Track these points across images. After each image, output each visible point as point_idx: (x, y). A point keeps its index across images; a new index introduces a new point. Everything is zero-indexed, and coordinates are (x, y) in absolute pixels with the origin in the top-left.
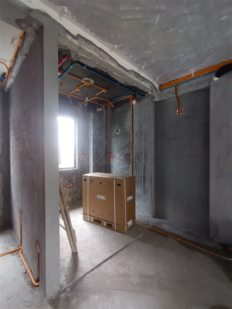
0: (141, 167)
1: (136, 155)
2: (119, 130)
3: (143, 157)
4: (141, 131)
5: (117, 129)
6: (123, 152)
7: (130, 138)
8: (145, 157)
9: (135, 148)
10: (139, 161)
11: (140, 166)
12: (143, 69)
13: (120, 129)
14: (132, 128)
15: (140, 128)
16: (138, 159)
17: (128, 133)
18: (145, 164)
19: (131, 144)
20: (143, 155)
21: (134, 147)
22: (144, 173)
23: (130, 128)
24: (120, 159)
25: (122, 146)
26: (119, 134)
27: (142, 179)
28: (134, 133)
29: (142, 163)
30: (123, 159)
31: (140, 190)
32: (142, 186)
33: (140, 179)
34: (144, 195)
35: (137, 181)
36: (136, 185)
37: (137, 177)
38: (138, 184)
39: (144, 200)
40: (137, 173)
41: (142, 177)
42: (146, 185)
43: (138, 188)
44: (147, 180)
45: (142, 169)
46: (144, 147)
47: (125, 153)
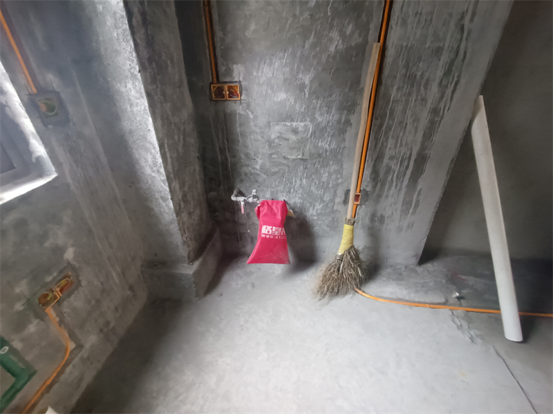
0: (416, 120)
1: (401, 63)
3: (440, 73)
6: (314, 46)
8: (448, 72)
9: (404, 23)
10: (410, 94)
11: (409, 113)
16: (411, 79)
18: (442, 105)
20: (445, 58)
22: (423, 144)
27: (407, 167)
29: (424, 100)
30: (311, 82)
31: (391, 200)
32: (400, 190)
33: (396, 167)
34: (401, 216)
35: (381, 176)
36: (374, 187)
37: (386, 161)
38: (383, 185)
39: (400, 229)
40: (391, 143)
41: (411, 155)
42: (421, 184)
43: (379, 196)
44: (429, 168)
45: (416, 128)
46: (462, 17)
47: (332, 49)
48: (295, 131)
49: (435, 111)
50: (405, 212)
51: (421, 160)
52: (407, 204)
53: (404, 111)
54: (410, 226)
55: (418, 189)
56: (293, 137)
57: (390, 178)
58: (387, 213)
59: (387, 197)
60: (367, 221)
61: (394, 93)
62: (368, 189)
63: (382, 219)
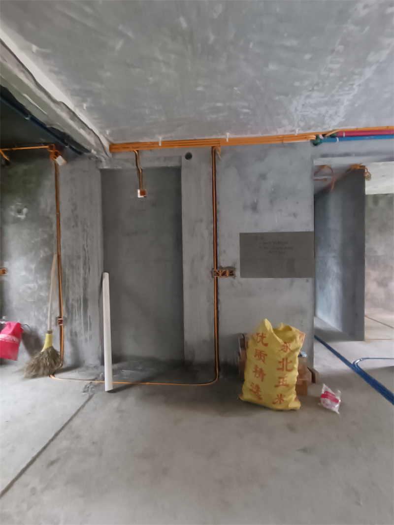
0: (78, 282)
2: (25, 210)
3: (82, 264)
4: (77, 217)
5: (19, 207)
6: (35, 255)
7: (51, 227)
8: (85, 264)
9: (65, 248)
10: (73, 272)
11: (75, 279)
12: (85, 108)
13: (25, 207)
14: (55, 208)
15: (73, 211)
16: (72, 267)
17: (48, 218)
18: (86, 276)
19: (55, 239)
20: (82, 260)
21: (61, 245)
22: (84, 293)
23: (51, 209)
24: (27, 269)
25: (33, 242)
26: (25, 219)
27: (81, 304)
28: (61, 219)
29: (79, 274)
30: (35, 268)
31: (77, 322)
32: (81, 316)
33: (76, 305)
34: (85, 331)
35: (70, 309)
36: (68, 315)
37: (70, 301)
38: (72, 314)
39: (86, 340)
40: (71, 293)
41: (80, 299)
42: (89, 313)
43: (72, 320)
44: (90, 304)
45: (79, 286)
46: (84, 246)
47: (42, 256)
48: (30, 288)
49: (85, 279)
50: (86, 329)
51: (85, 301)
52: (86, 324)
53: (73, 279)
54: (91, 337)
55: (89, 316)
56: (29, 291)
57: (74, 310)
58: (78, 330)
59: (75, 320)
60: (69, 335)
61: (67, 271)
62: (66, 316)
63: (76, 334)
